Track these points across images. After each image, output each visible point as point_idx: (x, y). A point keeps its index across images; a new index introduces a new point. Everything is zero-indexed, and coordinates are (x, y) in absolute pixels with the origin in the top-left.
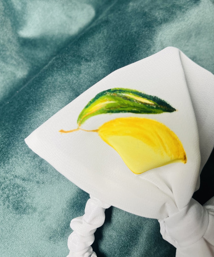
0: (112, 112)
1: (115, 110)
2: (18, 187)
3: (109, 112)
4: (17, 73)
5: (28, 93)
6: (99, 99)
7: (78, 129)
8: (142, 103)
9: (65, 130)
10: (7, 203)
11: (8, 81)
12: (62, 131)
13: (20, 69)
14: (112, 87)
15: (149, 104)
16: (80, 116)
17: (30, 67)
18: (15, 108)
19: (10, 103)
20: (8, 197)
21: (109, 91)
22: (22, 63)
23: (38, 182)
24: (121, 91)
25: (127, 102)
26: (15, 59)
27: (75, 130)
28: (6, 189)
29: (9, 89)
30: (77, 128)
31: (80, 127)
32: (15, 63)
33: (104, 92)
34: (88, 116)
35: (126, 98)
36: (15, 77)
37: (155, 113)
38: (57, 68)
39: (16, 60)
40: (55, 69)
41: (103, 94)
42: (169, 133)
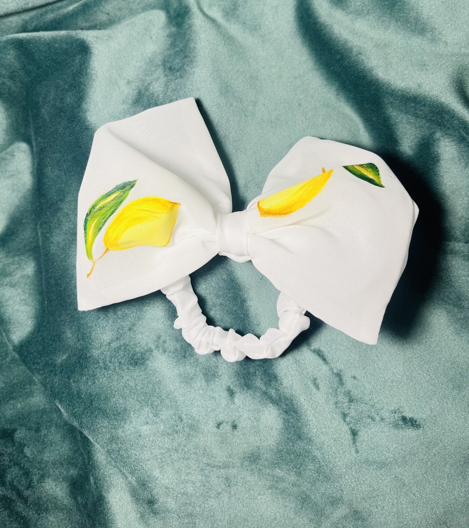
0: (101, 228)
1: (101, 224)
2: (119, 348)
3: (99, 231)
4: (25, 273)
5: (50, 278)
6: (87, 228)
7: (94, 262)
8: (112, 200)
9: (88, 273)
10: (125, 368)
11: (27, 287)
12: (88, 275)
13: (25, 267)
14: (87, 211)
15: (117, 197)
16: (88, 254)
17: (30, 255)
18: (55, 300)
19: (47, 301)
20: (120, 363)
21: (87, 215)
22: (21, 260)
23: (130, 329)
24: (93, 207)
25: (103, 211)
26: (11, 263)
27: (93, 266)
28: (113, 360)
29: (36, 292)
30: (93, 264)
31: (94, 260)
32: (15, 266)
33: (86, 219)
34: (91, 249)
35: (101, 209)
36: (28, 277)
37: (125, 198)
38: (48, 233)
39: (13, 263)
40: (48, 235)
41: (86, 221)
42: (146, 201)
